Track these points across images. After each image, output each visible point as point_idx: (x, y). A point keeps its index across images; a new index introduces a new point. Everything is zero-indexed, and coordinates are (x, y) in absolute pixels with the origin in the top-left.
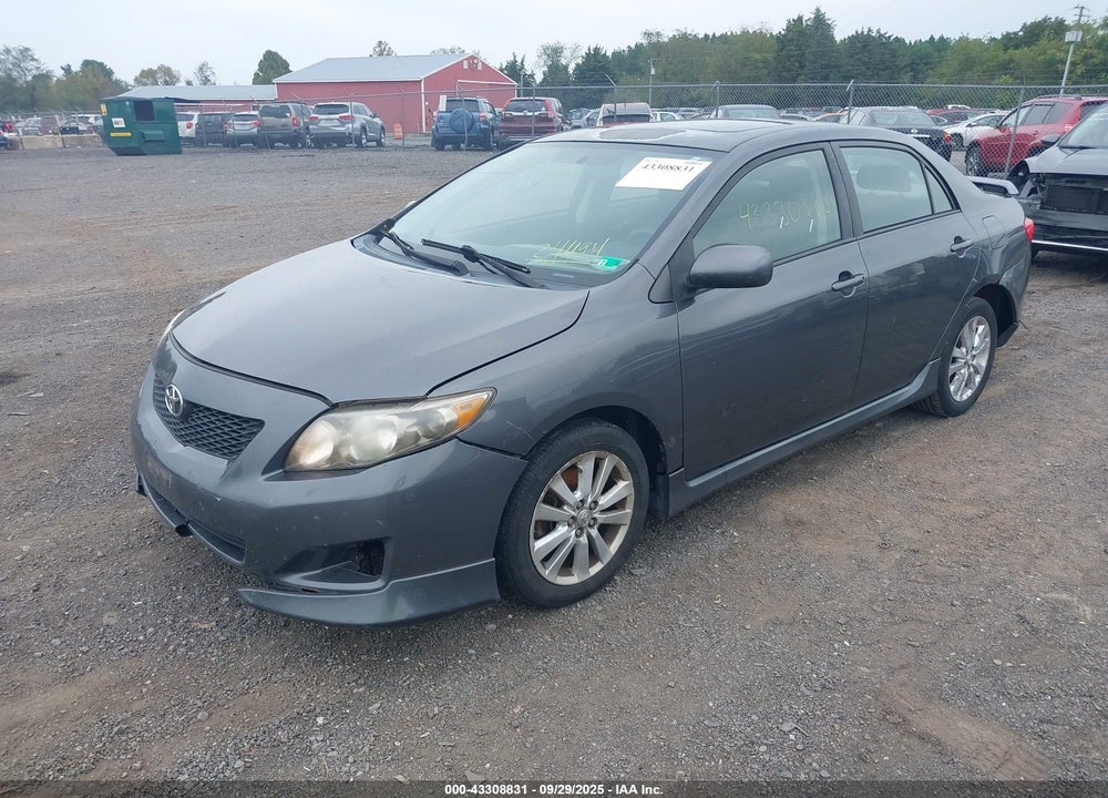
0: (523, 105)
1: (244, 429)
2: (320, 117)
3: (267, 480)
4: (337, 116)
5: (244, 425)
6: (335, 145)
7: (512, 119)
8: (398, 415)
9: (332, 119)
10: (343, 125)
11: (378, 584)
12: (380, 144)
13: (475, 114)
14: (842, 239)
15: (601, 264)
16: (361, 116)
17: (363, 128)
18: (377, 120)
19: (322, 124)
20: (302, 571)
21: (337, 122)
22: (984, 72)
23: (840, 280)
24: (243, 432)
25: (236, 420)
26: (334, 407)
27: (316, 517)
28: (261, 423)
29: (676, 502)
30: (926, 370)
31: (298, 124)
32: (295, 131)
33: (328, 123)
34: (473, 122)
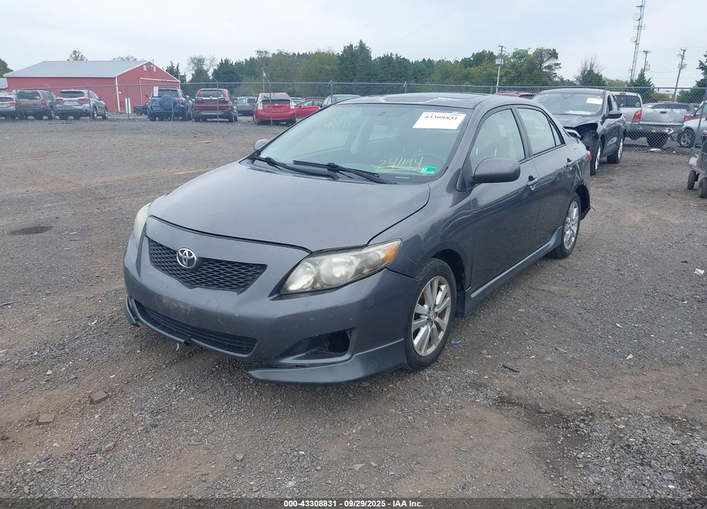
0: (209, 93)
1: (249, 271)
2: (64, 99)
3: (272, 300)
4: (77, 99)
5: (250, 269)
6: (72, 117)
7: (203, 101)
8: (355, 256)
9: (73, 101)
10: (81, 104)
11: (346, 357)
12: (104, 118)
13: (176, 98)
14: (525, 158)
15: (424, 171)
16: (92, 99)
17: (95, 107)
18: (102, 102)
19: (66, 104)
20: (294, 355)
21: (76, 103)
22: (455, 80)
23: (530, 181)
24: (250, 273)
25: (243, 266)
26: (312, 254)
27: (311, 319)
28: (263, 267)
29: (468, 306)
30: (556, 232)
31: (45, 104)
32: (44, 108)
33: (70, 103)
34: (175, 103)
